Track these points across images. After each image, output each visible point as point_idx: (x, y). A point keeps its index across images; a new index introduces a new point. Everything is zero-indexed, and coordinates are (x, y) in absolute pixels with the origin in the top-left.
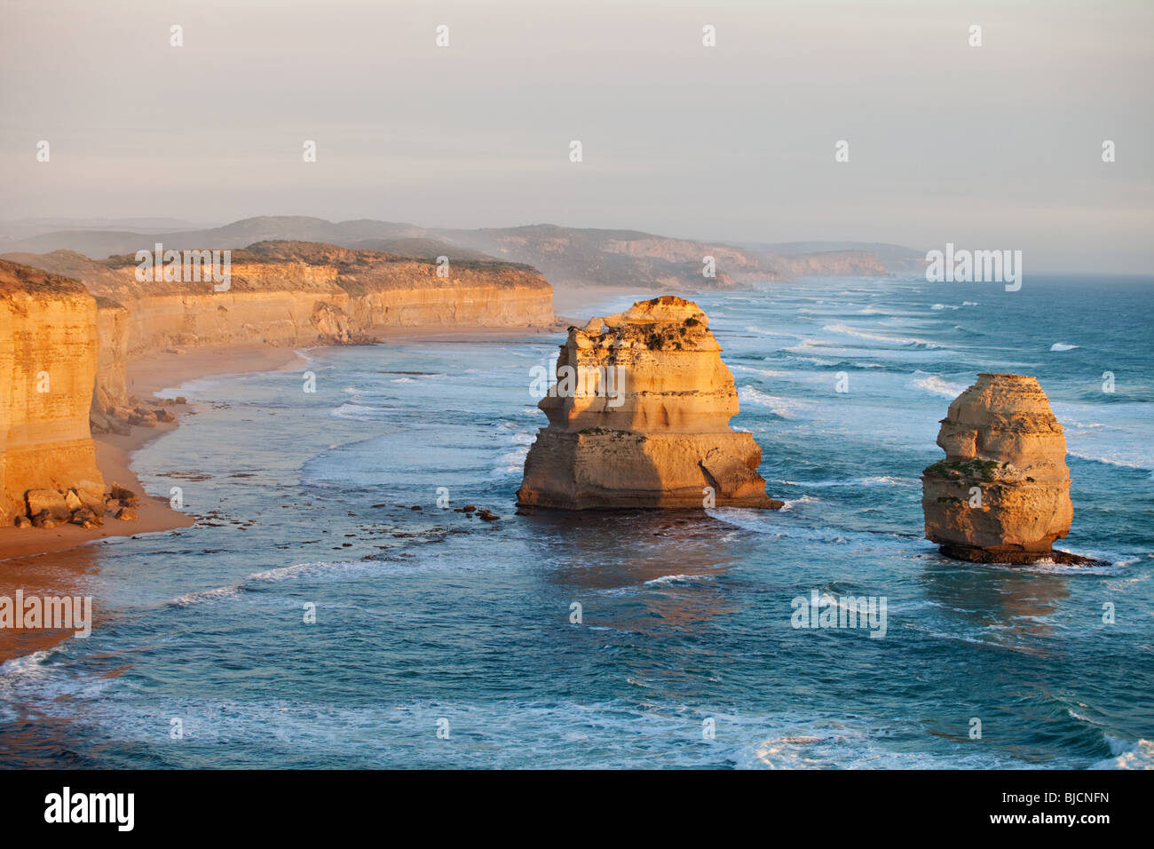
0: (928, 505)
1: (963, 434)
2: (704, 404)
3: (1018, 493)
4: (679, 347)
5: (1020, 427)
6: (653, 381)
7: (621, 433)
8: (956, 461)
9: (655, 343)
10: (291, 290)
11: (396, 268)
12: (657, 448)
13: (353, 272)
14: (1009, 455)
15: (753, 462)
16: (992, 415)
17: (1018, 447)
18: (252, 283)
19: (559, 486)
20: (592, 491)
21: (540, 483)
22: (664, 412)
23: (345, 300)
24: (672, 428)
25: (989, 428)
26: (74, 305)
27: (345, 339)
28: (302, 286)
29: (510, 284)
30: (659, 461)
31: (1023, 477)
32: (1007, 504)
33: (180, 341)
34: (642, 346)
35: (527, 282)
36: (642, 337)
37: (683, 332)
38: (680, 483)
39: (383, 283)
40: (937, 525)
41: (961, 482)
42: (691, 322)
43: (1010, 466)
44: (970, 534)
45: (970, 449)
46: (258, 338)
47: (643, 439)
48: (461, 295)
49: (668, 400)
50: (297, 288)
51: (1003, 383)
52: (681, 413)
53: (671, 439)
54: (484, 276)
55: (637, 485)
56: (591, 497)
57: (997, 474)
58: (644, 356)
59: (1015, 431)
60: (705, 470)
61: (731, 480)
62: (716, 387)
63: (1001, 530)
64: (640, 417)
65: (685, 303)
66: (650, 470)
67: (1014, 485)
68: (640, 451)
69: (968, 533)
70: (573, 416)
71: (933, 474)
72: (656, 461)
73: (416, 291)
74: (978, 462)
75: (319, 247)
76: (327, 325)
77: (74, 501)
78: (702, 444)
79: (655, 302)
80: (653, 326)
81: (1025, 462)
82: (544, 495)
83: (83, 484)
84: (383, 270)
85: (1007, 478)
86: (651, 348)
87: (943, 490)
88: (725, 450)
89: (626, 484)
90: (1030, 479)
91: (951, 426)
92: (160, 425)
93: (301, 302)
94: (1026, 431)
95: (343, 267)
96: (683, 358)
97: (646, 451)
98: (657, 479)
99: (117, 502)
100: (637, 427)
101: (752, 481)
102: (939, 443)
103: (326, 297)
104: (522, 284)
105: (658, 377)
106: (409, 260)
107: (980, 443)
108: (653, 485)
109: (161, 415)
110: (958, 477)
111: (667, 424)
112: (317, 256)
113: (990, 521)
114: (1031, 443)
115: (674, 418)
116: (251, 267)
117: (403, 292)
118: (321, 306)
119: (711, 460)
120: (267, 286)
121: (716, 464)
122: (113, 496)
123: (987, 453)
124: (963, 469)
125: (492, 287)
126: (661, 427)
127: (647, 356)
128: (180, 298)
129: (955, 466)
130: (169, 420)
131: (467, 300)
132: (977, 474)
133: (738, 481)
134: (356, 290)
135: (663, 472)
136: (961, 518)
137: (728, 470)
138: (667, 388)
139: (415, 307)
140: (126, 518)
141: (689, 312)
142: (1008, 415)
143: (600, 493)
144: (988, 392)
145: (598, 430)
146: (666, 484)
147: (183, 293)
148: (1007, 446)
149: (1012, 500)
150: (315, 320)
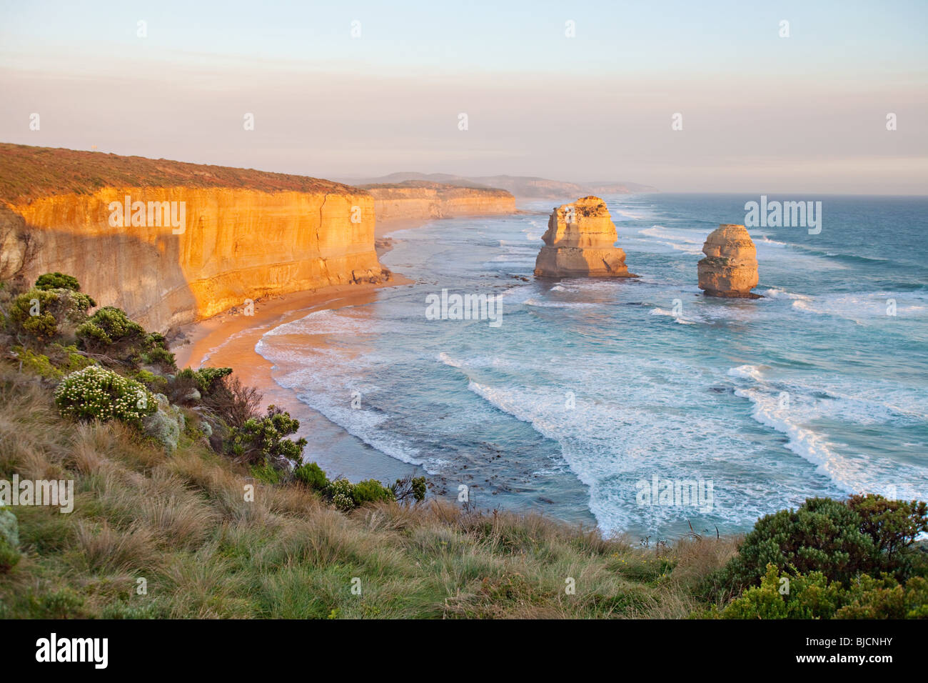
0: (700, 275)
1: (714, 248)
2: (604, 237)
3: (738, 270)
4: (596, 215)
5: (738, 245)
6: (585, 228)
7: (573, 248)
8: (712, 258)
9: (586, 214)
10: (421, 198)
11: (457, 191)
12: (587, 254)
13: (442, 192)
14: (733, 256)
15: (623, 259)
16: (726, 240)
17: (737, 253)
18: (407, 196)
19: (550, 268)
20: (564, 270)
21: (543, 267)
22: (590, 240)
23: (440, 202)
24: (592, 247)
25: (725, 245)
26: (368, 199)
27: (441, 216)
28: (425, 197)
29: (500, 196)
30: (588, 259)
31: (740, 264)
32: (733, 274)
33: (382, 217)
34: (581, 215)
35: (506, 196)
36: (581, 212)
37: (597, 210)
38: (595, 268)
39: (453, 196)
40: (703, 283)
41: (715, 266)
42: (600, 206)
43: (734, 260)
44: (717, 286)
45: (717, 253)
46: (409, 216)
47: (582, 250)
48: (482, 201)
49: (591, 236)
50: (424, 198)
51: (730, 228)
52: (596, 241)
53: (592, 251)
54: (490, 193)
55: (580, 268)
56: (562, 272)
57: (729, 263)
58: (582, 219)
59: (736, 246)
60: (605, 263)
61: (615, 266)
62: (609, 231)
63: (730, 284)
64: (581, 242)
65: (597, 199)
66: (584, 262)
67: (736, 267)
68: (581, 255)
69: (716, 286)
70: (556, 242)
71: (702, 263)
72: (587, 259)
73: (465, 199)
74: (721, 259)
75: (429, 182)
76: (434, 212)
77: (371, 274)
78: (604, 253)
79: (586, 198)
80: (585, 208)
81: (740, 258)
82: (544, 271)
83: (373, 268)
84: (453, 191)
85: (734, 264)
86: (585, 216)
87: (707, 269)
88: (612, 255)
89: (575, 268)
90: (742, 265)
91: (708, 245)
92: (386, 247)
93: (424, 203)
94: (740, 246)
95: (438, 190)
96: (597, 220)
97: (583, 255)
98: (587, 266)
99: (384, 275)
100: (579, 246)
101: (623, 267)
102: (703, 251)
103: (433, 201)
104: (504, 196)
105: (587, 227)
106: (462, 187)
107: (721, 251)
108: (586, 268)
109: (386, 244)
110: (712, 264)
111: (590, 245)
112: (429, 186)
113: (726, 282)
114: (742, 251)
115: (593, 242)
116: (406, 190)
117: (461, 199)
118: (431, 204)
119: (608, 258)
120: (412, 197)
121: (609, 260)
122: (382, 273)
123: (724, 255)
124: (714, 261)
125: (493, 198)
126: (589, 246)
127: (583, 219)
128: (381, 201)
129: (712, 260)
130: (389, 245)
131: (484, 202)
132: (721, 263)
133: (617, 266)
134: (443, 198)
135: (589, 263)
136: (714, 280)
137: (614, 263)
138: (591, 231)
139: (464, 205)
140: (390, 280)
141: (599, 202)
142: (733, 240)
143: (566, 271)
144: (725, 231)
145: (565, 247)
146: (591, 268)
147: (383, 199)
148: (733, 252)
149: (735, 273)
150: (430, 210)
